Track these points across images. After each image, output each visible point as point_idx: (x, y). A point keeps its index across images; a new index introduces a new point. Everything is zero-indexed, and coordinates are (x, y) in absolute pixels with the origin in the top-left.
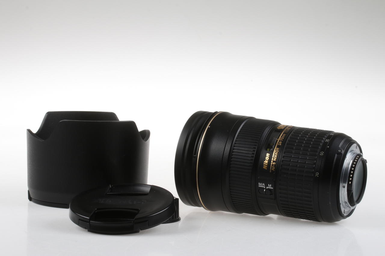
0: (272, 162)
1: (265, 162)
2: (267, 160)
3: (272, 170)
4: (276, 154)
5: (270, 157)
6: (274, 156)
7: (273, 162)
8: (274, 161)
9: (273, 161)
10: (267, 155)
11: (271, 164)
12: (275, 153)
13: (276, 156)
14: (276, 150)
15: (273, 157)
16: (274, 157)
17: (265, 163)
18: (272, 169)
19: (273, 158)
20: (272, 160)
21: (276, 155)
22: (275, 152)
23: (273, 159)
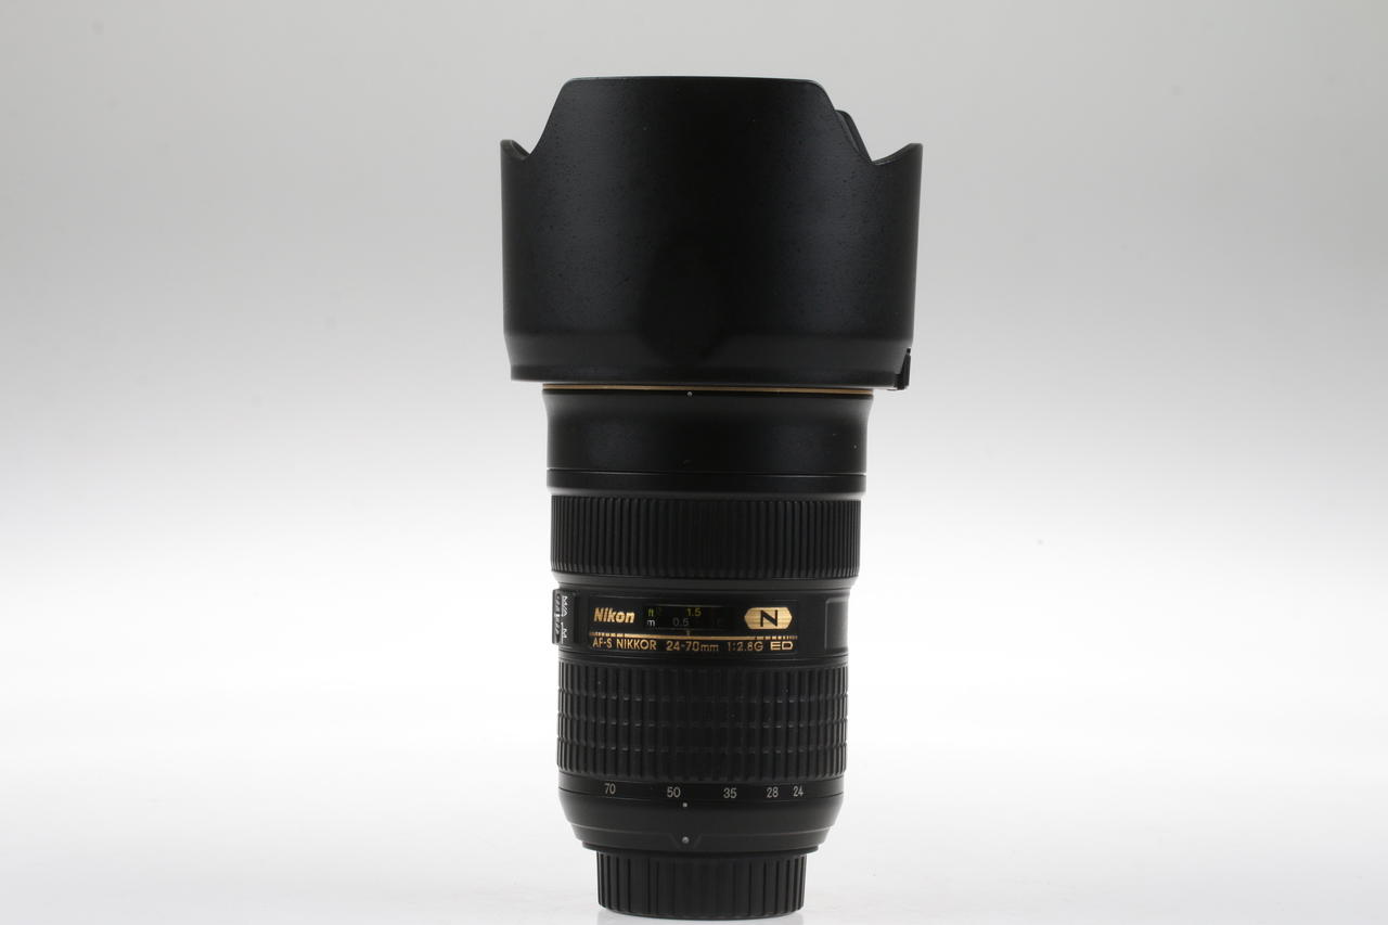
0: (613, 635)
1: (610, 610)
2: (615, 616)
3: (594, 638)
4: (636, 644)
5: (624, 628)
6: (630, 639)
7: (612, 638)
8: (614, 640)
9: (616, 637)
10: (628, 614)
11: (608, 635)
12: (637, 639)
13: (629, 644)
14: (649, 640)
15: (627, 635)
16: (627, 638)
17: (607, 612)
19: (624, 637)
20: (618, 635)
21: (633, 644)
22: (641, 639)
23: (620, 639)
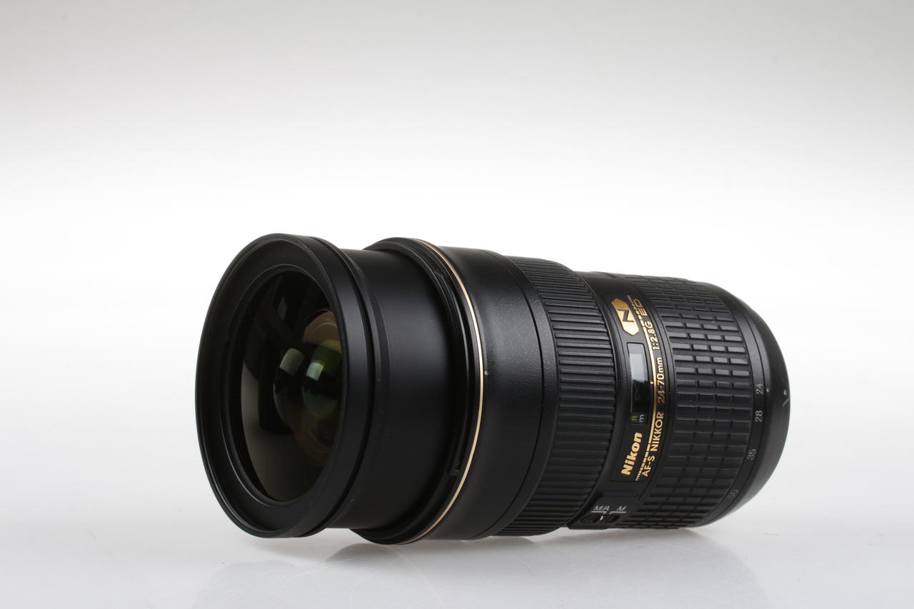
0: (647, 454)
1: (628, 457)
2: (634, 453)
3: (642, 475)
4: (658, 432)
5: (644, 444)
6: (653, 437)
7: (649, 455)
8: (651, 454)
9: (650, 452)
10: (636, 439)
12: (654, 431)
13: (657, 438)
14: (656, 419)
15: (650, 442)
16: (652, 441)
17: (629, 460)
18: (643, 473)
19: (651, 444)
20: (648, 450)
21: (657, 435)
22: (655, 427)
23: (651, 447)
